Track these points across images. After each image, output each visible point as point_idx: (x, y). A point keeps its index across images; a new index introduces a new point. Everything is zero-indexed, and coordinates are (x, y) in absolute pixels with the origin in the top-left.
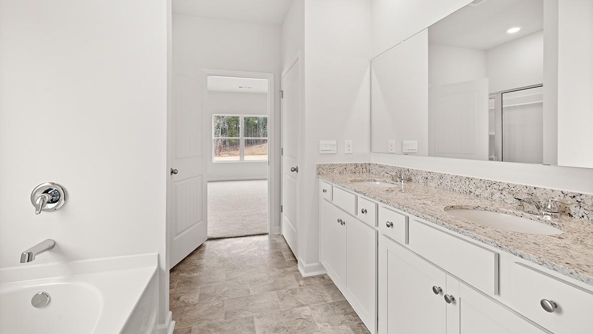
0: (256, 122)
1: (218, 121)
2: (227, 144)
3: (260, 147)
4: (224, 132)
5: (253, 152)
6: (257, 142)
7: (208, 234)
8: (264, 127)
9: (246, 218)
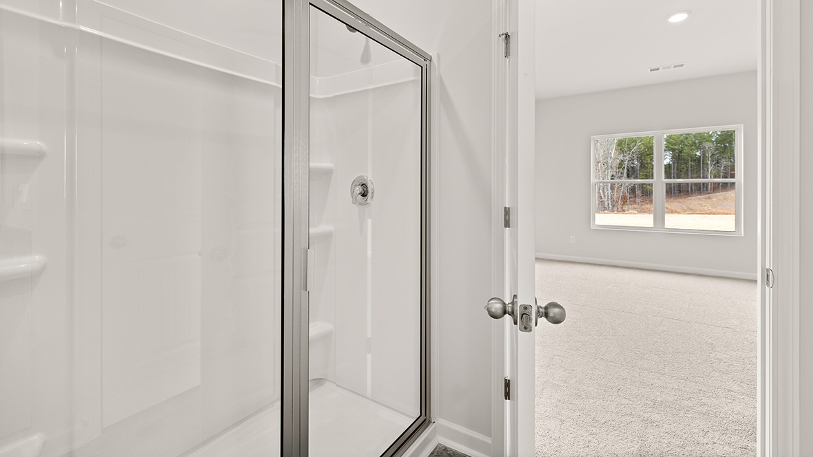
0: (698, 154)
1: (621, 157)
2: (638, 192)
3: (706, 198)
4: (633, 174)
5: (691, 206)
6: (700, 189)
7: (537, 444)
8: (718, 163)
9: (655, 417)
